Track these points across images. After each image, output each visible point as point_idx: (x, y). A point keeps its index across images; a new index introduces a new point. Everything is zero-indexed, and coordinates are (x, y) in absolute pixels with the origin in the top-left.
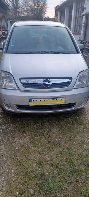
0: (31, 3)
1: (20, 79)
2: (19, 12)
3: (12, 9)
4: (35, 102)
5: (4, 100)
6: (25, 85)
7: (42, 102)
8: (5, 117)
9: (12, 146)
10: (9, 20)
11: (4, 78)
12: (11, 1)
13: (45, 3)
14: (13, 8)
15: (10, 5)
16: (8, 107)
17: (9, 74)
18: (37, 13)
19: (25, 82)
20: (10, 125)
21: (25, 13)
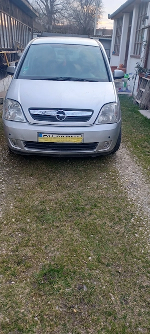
0: (76, 4)
1: (30, 109)
2: (55, 20)
3: (45, 14)
4: (46, 138)
5: (10, 135)
6: (35, 117)
7: (55, 138)
8: (11, 160)
9: (15, 186)
10: (35, 33)
11: (11, 108)
12: (43, 2)
13: (98, 5)
14: (45, 12)
15: (42, 7)
16: (15, 144)
17: (17, 103)
18: (85, 21)
19: (40, 114)
20: (15, 168)
21: (65, 20)
